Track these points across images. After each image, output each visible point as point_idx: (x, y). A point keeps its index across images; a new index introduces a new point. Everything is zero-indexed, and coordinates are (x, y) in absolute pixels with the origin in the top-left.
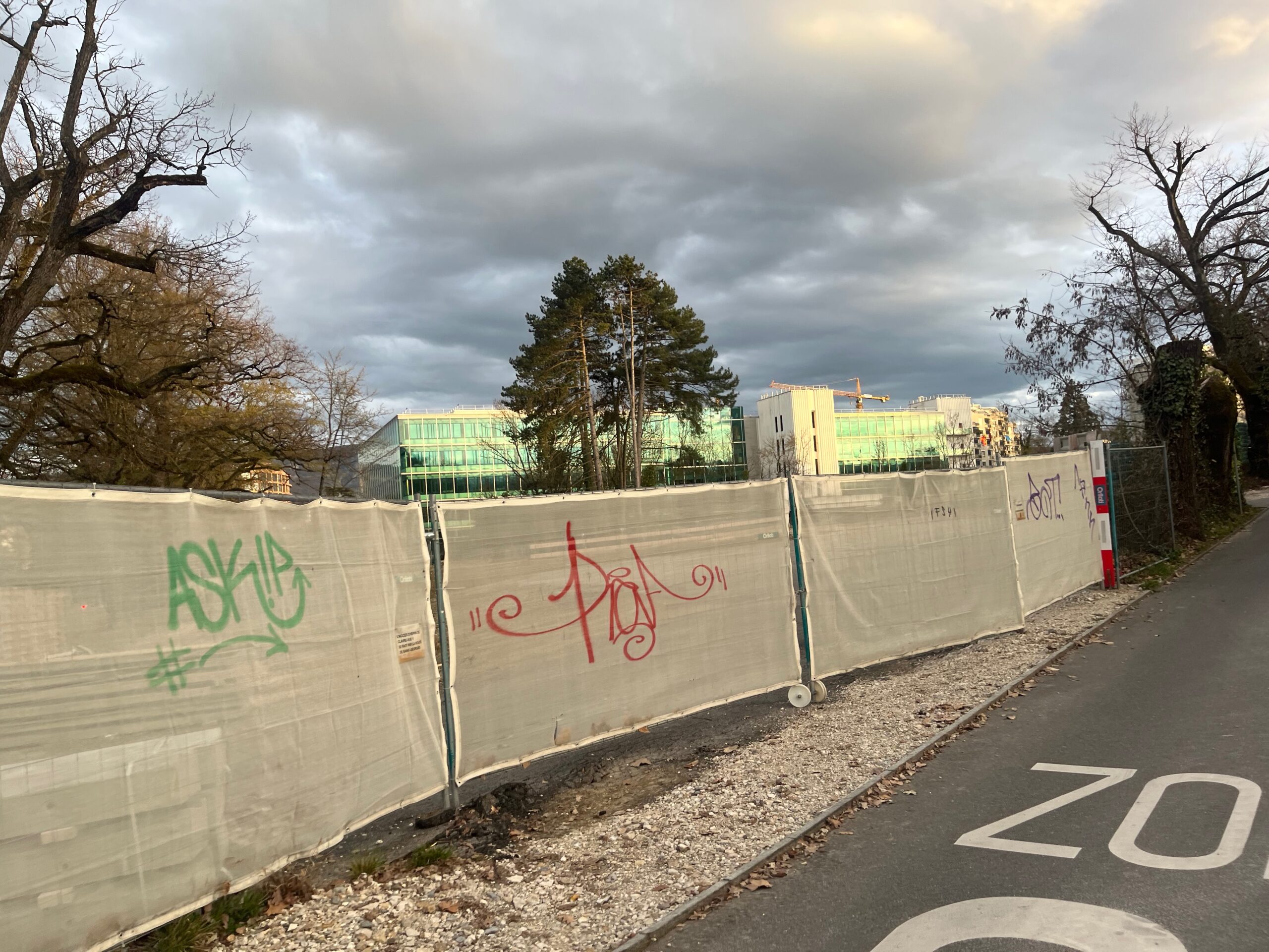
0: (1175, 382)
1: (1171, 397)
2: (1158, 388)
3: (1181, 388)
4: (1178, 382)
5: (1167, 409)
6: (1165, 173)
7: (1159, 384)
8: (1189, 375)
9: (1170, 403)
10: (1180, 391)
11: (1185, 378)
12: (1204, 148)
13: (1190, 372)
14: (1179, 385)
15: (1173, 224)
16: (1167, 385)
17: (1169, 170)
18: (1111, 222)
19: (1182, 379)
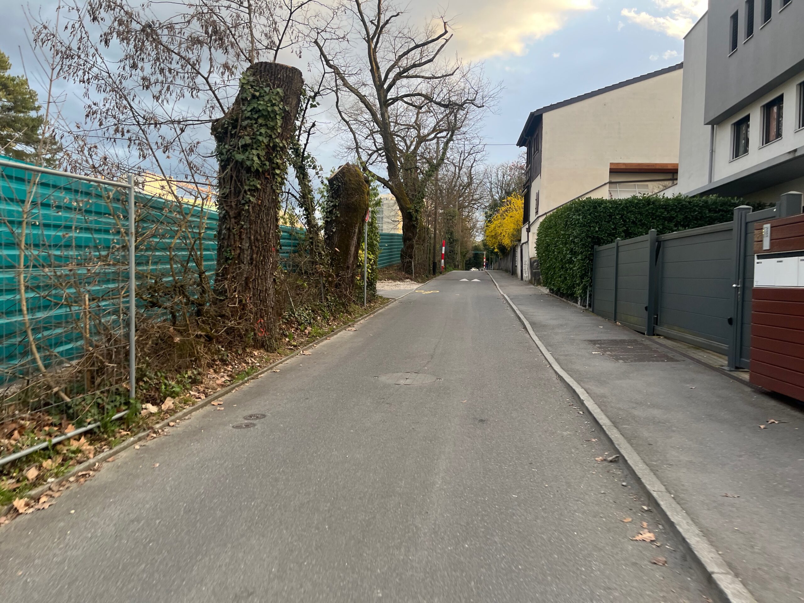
0: (256, 120)
1: (248, 140)
2: (235, 127)
3: (263, 130)
4: (260, 121)
5: (239, 157)
6: (369, 24)
7: (237, 120)
8: (274, 111)
9: (245, 147)
10: (261, 134)
11: (269, 116)
12: (398, 15)
13: (276, 108)
14: (261, 125)
15: (370, 68)
16: (245, 123)
17: (371, 22)
18: (329, 57)
19: (266, 118)
